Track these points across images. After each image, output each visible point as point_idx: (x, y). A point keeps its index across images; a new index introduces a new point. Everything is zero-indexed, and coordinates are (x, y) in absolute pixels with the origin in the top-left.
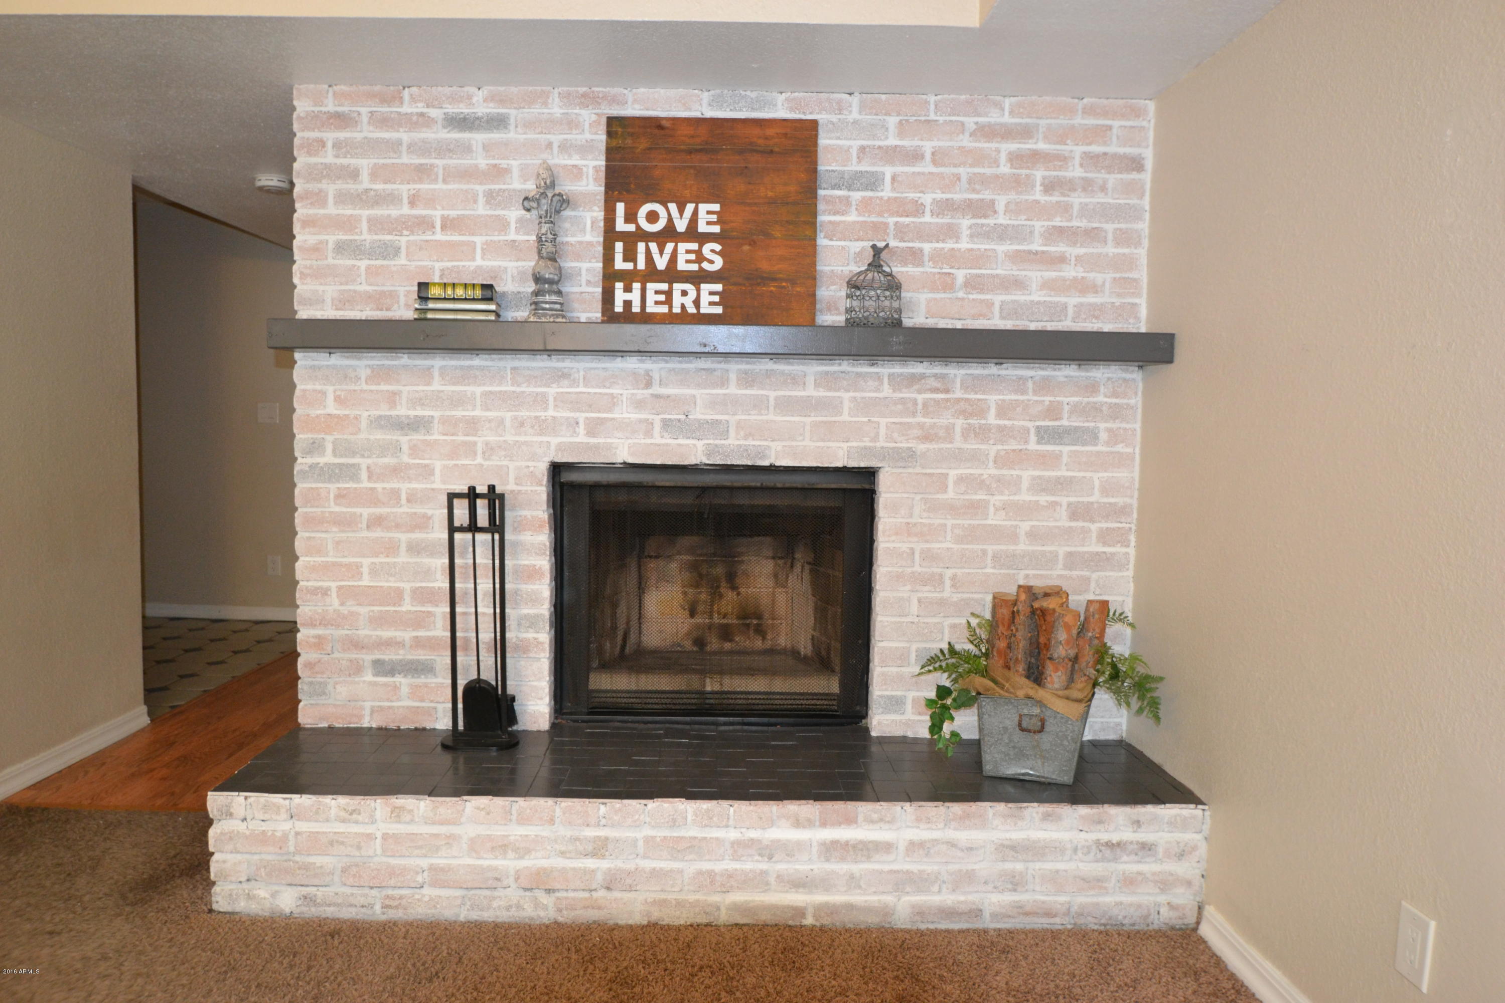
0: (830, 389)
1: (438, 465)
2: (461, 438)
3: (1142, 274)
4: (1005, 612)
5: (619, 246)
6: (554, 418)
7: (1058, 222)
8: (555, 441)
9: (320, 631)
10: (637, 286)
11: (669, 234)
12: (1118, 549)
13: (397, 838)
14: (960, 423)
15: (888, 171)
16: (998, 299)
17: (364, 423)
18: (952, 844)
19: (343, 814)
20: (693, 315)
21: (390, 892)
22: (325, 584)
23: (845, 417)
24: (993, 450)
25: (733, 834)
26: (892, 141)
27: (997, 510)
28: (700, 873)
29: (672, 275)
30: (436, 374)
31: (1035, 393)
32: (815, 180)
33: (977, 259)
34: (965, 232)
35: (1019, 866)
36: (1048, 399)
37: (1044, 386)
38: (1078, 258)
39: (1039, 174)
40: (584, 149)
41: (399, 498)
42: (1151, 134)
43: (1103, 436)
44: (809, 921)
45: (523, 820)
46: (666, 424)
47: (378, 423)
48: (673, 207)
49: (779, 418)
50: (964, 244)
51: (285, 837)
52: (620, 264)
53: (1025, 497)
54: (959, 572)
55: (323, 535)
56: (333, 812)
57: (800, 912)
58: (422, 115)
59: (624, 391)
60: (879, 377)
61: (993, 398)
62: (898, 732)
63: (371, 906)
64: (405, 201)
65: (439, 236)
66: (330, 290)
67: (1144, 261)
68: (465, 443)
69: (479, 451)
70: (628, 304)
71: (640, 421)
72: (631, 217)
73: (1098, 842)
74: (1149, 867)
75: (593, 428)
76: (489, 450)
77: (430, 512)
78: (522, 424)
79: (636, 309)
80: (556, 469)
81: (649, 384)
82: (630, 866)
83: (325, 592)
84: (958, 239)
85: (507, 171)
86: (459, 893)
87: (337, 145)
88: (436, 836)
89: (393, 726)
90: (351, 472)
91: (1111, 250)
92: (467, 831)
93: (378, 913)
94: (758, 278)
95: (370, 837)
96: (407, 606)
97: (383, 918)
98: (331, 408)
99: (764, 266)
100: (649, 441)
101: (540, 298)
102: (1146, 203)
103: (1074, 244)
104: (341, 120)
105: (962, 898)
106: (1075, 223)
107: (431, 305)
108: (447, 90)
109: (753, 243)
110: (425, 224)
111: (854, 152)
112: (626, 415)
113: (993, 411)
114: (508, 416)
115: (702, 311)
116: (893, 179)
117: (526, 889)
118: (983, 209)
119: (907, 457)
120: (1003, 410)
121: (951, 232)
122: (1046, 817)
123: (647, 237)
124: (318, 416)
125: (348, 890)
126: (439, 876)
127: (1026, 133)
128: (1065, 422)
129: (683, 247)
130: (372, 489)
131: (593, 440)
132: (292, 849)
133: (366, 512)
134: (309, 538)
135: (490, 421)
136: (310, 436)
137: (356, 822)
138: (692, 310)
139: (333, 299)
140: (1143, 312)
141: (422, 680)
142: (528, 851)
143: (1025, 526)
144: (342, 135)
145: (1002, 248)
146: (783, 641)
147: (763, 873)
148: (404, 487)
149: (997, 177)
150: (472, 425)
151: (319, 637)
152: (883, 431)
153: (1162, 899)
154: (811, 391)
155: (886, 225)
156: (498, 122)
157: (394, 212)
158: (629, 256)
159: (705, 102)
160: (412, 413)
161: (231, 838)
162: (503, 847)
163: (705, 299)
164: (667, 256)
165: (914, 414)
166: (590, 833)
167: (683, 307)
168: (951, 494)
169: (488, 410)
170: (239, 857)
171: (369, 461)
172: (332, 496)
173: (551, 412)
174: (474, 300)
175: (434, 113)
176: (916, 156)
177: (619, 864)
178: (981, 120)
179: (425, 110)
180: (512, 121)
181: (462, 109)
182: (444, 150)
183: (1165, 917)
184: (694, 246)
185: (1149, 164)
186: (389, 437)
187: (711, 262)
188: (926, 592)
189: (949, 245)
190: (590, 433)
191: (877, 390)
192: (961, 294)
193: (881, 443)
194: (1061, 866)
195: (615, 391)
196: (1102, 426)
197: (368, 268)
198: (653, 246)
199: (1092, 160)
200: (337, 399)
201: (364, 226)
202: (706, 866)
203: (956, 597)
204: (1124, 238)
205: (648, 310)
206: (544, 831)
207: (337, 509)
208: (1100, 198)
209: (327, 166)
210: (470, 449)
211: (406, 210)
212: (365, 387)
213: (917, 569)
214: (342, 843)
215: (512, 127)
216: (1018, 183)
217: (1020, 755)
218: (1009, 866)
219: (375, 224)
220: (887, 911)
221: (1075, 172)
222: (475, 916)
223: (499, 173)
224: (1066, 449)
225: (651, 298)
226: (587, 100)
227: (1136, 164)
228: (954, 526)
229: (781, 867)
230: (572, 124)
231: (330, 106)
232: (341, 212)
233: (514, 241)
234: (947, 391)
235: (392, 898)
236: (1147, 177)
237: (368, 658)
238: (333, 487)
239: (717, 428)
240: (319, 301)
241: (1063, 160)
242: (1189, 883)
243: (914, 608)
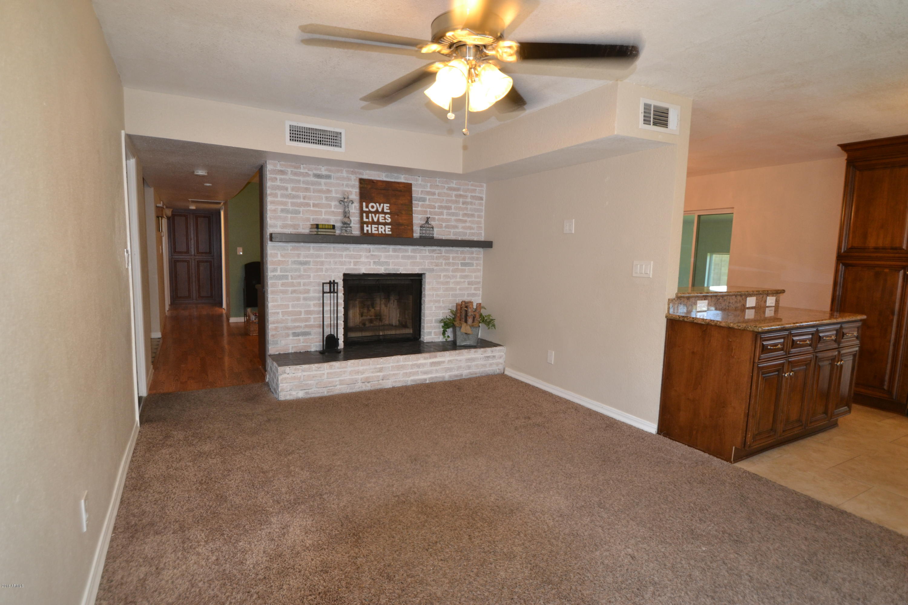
0: (414, 253)
1: (312, 275)
2: (319, 267)
3: (483, 225)
4: (459, 307)
5: (364, 215)
6: (345, 261)
7: (465, 212)
8: (345, 267)
9: (275, 325)
10: (370, 226)
11: (377, 212)
12: (478, 292)
13: (331, 373)
14: (444, 262)
15: (428, 197)
16: (452, 231)
17: (290, 263)
18: (457, 360)
19: (316, 369)
20: (384, 234)
21: (328, 388)
22: (278, 311)
23: (418, 260)
24: (451, 268)
25: (410, 363)
26: (428, 190)
27: (452, 283)
28: (404, 373)
29: (378, 223)
30: (311, 248)
31: (460, 254)
32: (412, 199)
33: (448, 220)
34: (445, 214)
35: (470, 364)
36: (463, 255)
37: (462, 253)
38: (470, 221)
39: (461, 200)
40: (353, 186)
41: (300, 285)
42: (485, 192)
43: (475, 265)
44: (427, 382)
45: (362, 365)
46: (374, 262)
47: (294, 262)
48: (378, 204)
49: (402, 261)
50: (445, 217)
51: (300, 377)
52: (365, 220)
53: (458, 280)
54: (444, 299)
55: (277, 296)
56: (314, 368)
57: (426, 380)
58: (307, 173)
59: (363, 254)
60: (425, 250)
61: (451, 255)
62: (430, 341)
63: (324, 392)
64: (302, 198)
65: (312, 208)
66: (279, 223)
67: (483, 222)
68: (319, 268)
69: (324, 270)
70: (368, 231)
71: (368, 262)
72: (367, 207)
73: (485, 356)
74: (495, 361)
75: (356, 263)
76: (327, 270)
77: (310, 288)
78: (336, 263)
79: (370, 232)
80: (345, 275)
81: (370, 252)
82: (388, 373)
83: (278, 313)
84: (443, 215)
85: (331, 191)
86: (347, 386)
87: (281, 180)
88: (341, 371)
89: (298, 351)
90: (286, 277)
91: (476, 219)
92: (349, 369)
93: (326, 394)
94: (399, 225)
95: (324, 374)
96: (303, 316)
97: (327, 395)
98: (280, 258)
99: (401, 221)
100: (370, 267)
101: (347, 229)
102: (484, 208)
103: (468, 218)
104: (282, 172)
105: (459, 372)
106: (469, 212)
107: (319, 230)
108: (314, 166)
109: (398, 215)
110: (308, 205)
111: (420, 192)
112: (364, 260)
113: (451, 259)
114: (332, 260)
115: (386, 233)
116: (429, 199)
117: (363, 383)
118: (449, 208)
119: (432, 270)
120: (454, 258)
121: (442, 214)
122: (475, 352)
123: (372, 212)
124: (276, 261)
125: (317, 389)
126: (342, 382)
127: (458, 190)
128: (467, 261)
129: (381, 215)
130: (293, 282)
131: (355, 267)
132: (302, 380)
133: (290, 289)
134: (273, 297)
135: (327, 262)
136: (273, 266)
137: (320, 371)
138: (384, 232)
139: (280, 226)
140: (483, 235)
141: (307, 337)
142: (364, 373)
143: (458, 287)
144: (283, 177)
145: (453, 218)
146: (387, 322)
147: (418, 371)
148: (302, 281)
149: (452, 200)
150: (322, 263)
151: (276, 327)
152: (427, 264)
153: (497, 368)
154: (410, 254)
155: (427, 211)
156: (328, 177)
157: (299, 201)
158: (367, 217)
159: (384, 176)
160: (305, 260)
161: (285, 379)
162: (358, 372)
163: (387, 230)
164: (377, 218)
165: (434, 260)
166: (378, 366)
167: (382, 232)
168: (442, 280)
169: (326, 259)
170: (287, 384)
171: (291, 274)
172: (280, 285)
173: (344, 259)
174: (330, 229)
175: (310, 173)
176: (434, 194)
177: (385, 373)
178: (449, 185)
179: (308, 172)
180: (332, 177)
181: (318, 172)
182: (313, 184)
183: (498, 371)
184: (383, 215)
185: (484, 199)
186: (297, 267)
187: (388, 220)
188: (437, 305)
189: (441, 217)
190: (355, 265)
191: (425, 253)
192: (444, 229)
193: (426, 267)
194: (478, 363)
195: (361, 253)
196: (474, 262)
197: (291, 217)
198: (373, 215)
199: (473, 197)
200: (282, 256)
201: (290, 204)
202: (405, 371)
203: (443, 305)
204: (479, 216)
205: (373, 232)
206: (367, 367)
207: (281, 288)
208: (474, 207)
209: (278, 186)
210: (321, 270)
211: (302, 200)
212: (290, 252)
213: (434, 299)
214: (316, 377)
215: (332, 179)
216: (457, 202)
217: (465, 340)
218: (468, 364)
219: (293, 204)
220: (444, 377)
221: (469, 200)
222: (351, 391)
223: (329, 191)
224: (467, 268)
225: (373, 229)
226: (353, 173)
227: (481, 199)
228: (443, 288)
229: (421, 369)
230: (349, 179)
231: (279, 168)
232: (282, 200)
233: (333, 211)
234: (441, 254)
235: (330, 389)
236: (484, 202)
237: (291, 332)
238: (280, 282)
239: (387, 263)
240: (275, 226)
241: (466, 197)
242: (502, 364)
243: (434, 308)
